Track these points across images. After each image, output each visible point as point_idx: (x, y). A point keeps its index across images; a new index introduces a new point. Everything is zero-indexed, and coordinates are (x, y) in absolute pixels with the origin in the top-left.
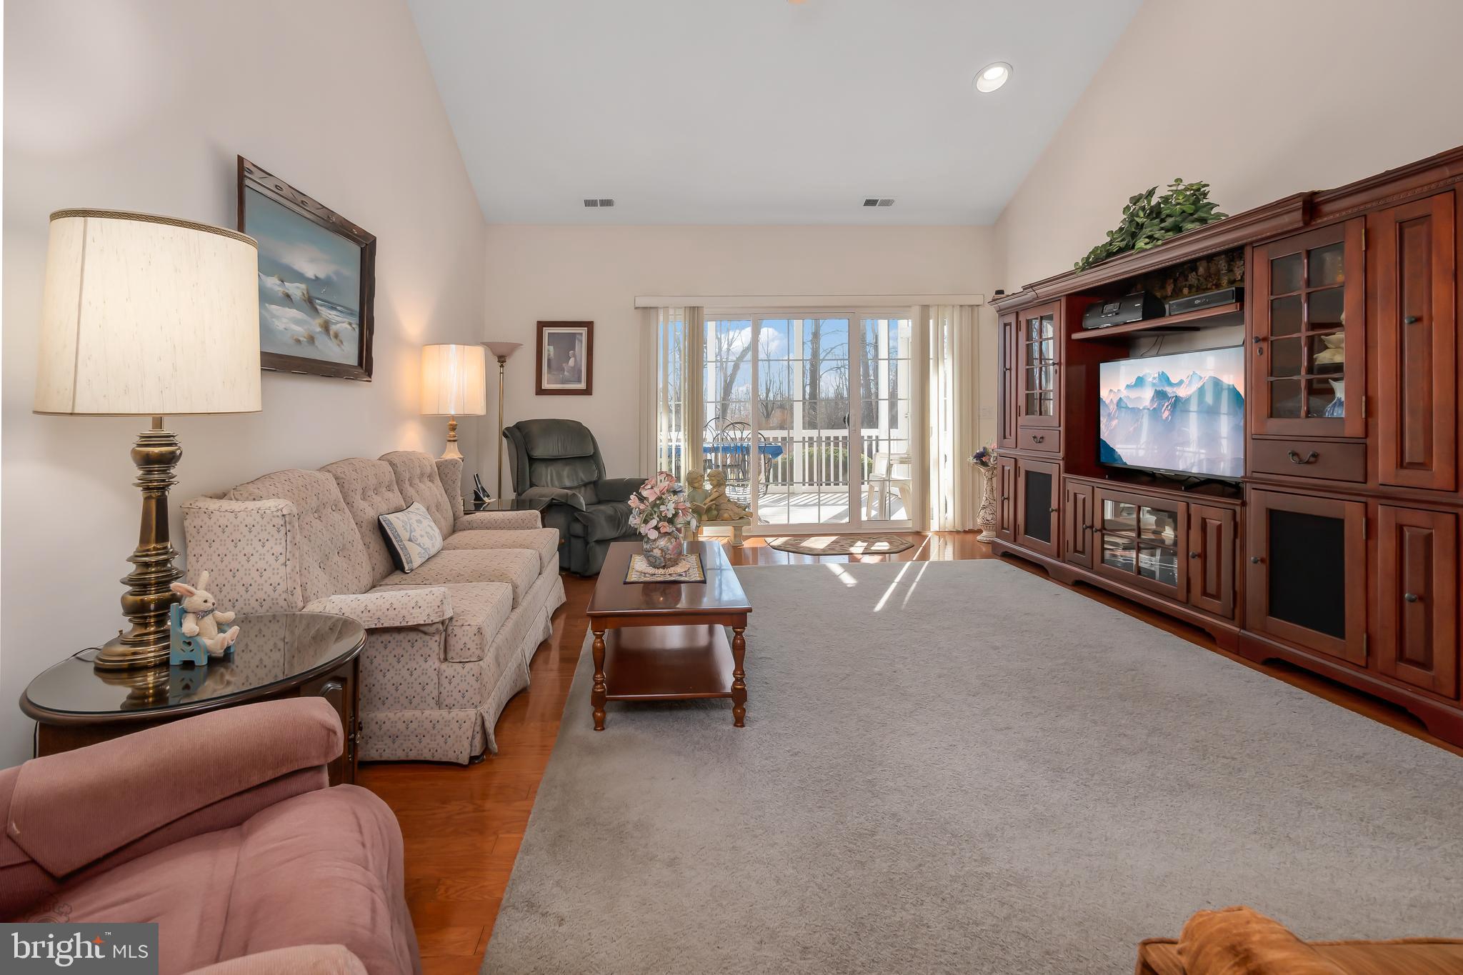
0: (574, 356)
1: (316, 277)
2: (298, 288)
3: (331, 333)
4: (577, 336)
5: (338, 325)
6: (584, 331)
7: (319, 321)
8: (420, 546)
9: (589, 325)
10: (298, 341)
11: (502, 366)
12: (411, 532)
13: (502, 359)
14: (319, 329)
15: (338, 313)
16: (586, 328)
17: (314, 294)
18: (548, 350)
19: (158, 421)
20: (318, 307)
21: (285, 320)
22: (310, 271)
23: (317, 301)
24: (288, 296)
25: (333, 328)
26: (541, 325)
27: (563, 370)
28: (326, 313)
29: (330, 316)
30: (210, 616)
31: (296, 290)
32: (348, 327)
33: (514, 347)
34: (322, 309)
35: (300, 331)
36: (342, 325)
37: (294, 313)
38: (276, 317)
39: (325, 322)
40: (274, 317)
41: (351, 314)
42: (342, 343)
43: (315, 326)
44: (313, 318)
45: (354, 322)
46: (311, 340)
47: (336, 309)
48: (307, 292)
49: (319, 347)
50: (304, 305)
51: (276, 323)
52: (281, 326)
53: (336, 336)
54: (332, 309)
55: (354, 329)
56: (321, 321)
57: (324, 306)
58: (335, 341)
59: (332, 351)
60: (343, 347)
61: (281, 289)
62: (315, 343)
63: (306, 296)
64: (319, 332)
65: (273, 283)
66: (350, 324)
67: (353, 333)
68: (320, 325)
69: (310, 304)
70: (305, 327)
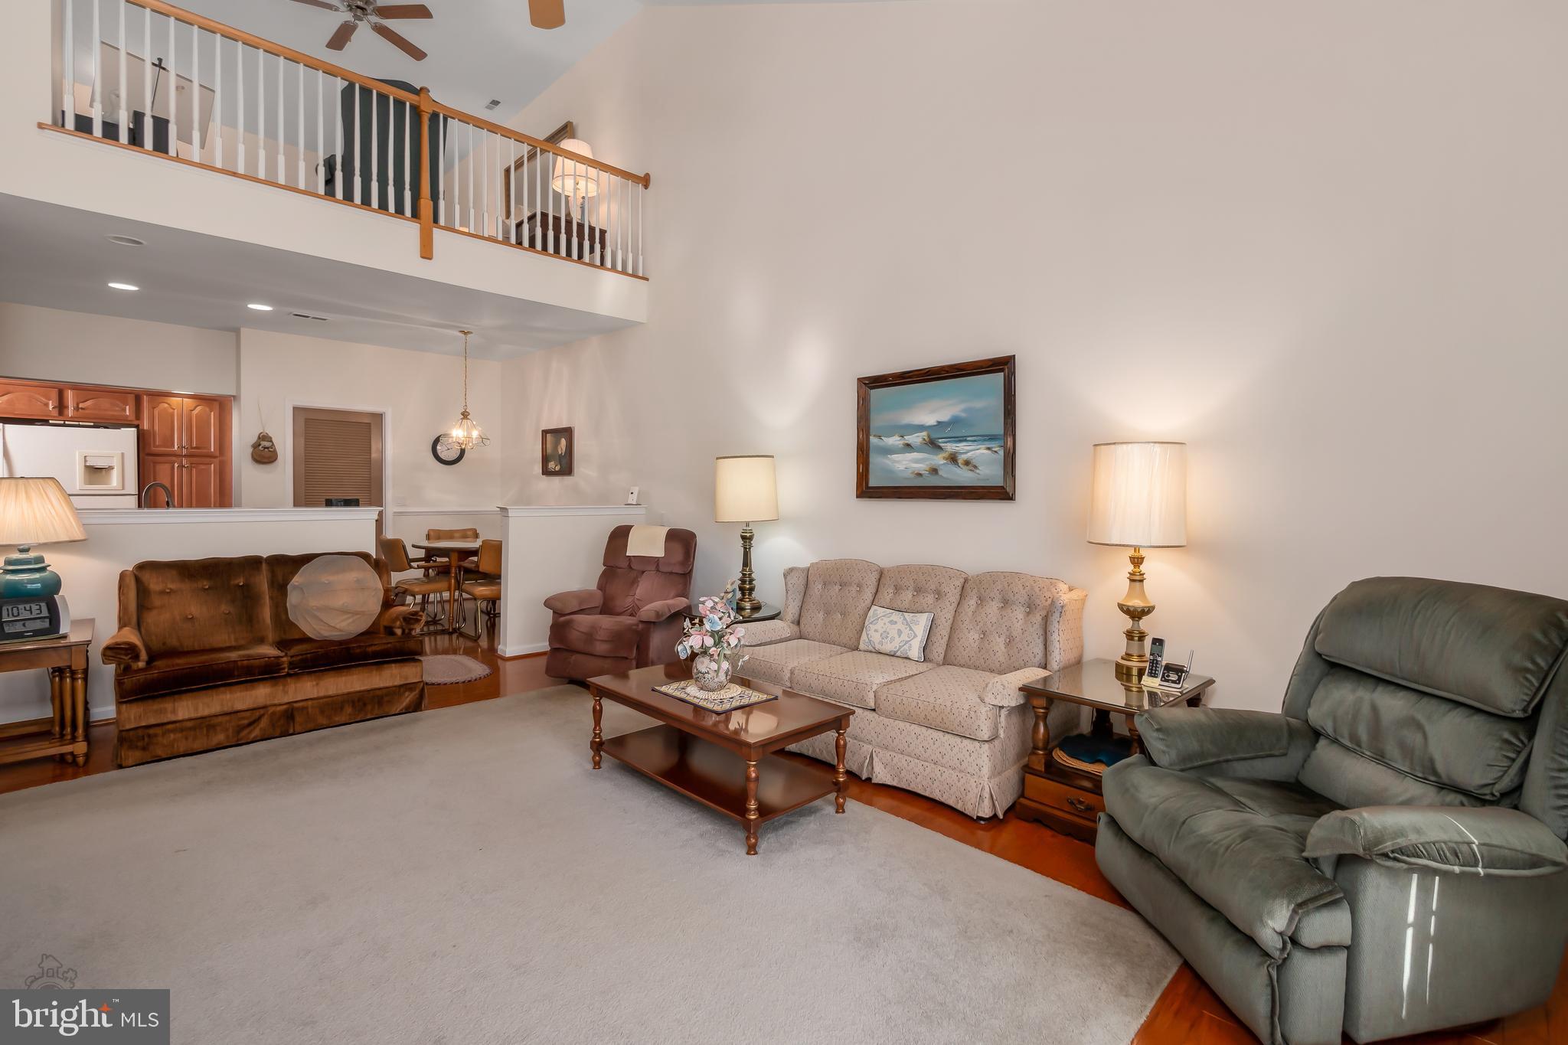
2: (918, 436)
3: (960, 462)
14: (943, 462)
15: (970, 443)
19: (747, 524)
20: (941, 445)
21: (904, 462)
23: (940, 440)
24: (908, 445)
25: (962, 458)
28: (951, 447)
29: (957, 448)
31: (916, 439)
32: (987, 451)
34: (948, 444)
35: (922, 467)
36: (976, 452)
37: (915, 455)
38: (898, 462)
39: (951, 454)
40: (895, 462)
41: (992, 438)
42: (975, 467)
43: (939, 460)
44: (937, 455)
45: (995, 445)
46: (934, 471)
47: (966, 441)
48: (929, 437)
49: (945, 476)
50: (927, 447)
51: (897, 465)
52: (901, 467)
53: (967, 463)
54: (960, 441)
55: (996, 452)
56: (946, 455)
57: (949, 442)
58: (965, 468)
59: (962, 476)
60: (978, 471)
61: (902, 442)
62: (940, 473)
63: (927, 439)
64: (944, 464)
65: (894, 441)
66: (989, 449)
67: (995, 456)
68: (944, 458)
69: (933, 445)
70: (927, 463)
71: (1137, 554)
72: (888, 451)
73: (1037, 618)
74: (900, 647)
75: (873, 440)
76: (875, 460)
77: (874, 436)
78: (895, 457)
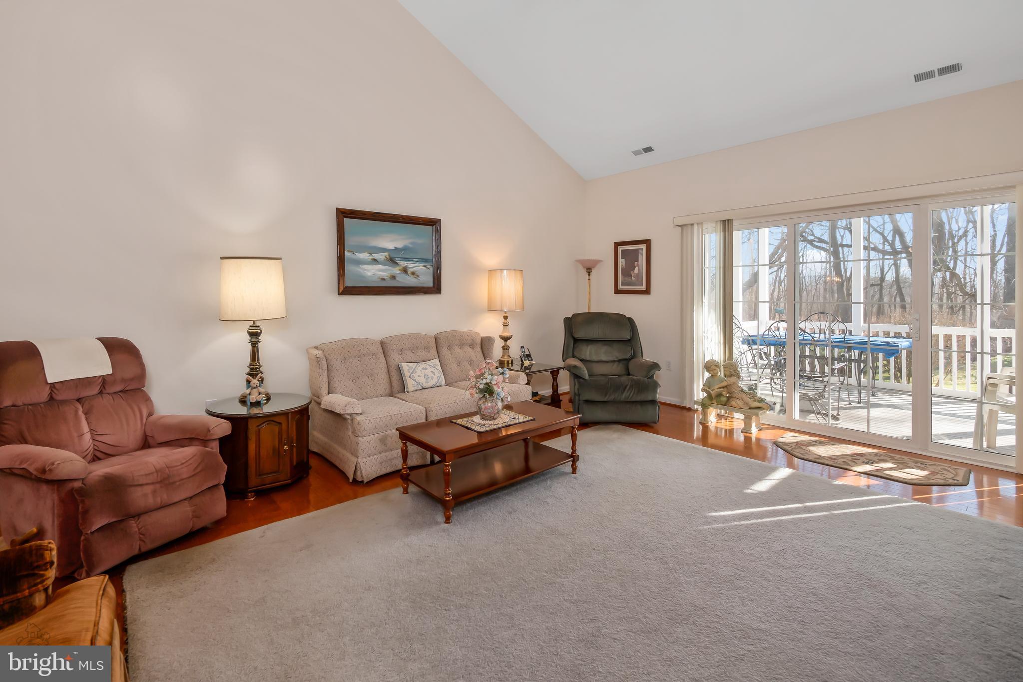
0: (638, 265)
1: (395, 248)
2: (382, 255)
4: (640, 251)
5: (414, 268)
6: (643, 247)
7: (398, 268)
8: (415, 381)
9: (647, 242)
10: (384, 279)
11: (589, 275)
12: (412, 373)
13: (589, 271)
14: (398, 272)
16: (645, 245)
17: (393, 256)
18: (622, 262)
19: (254, 322)
22: (391, 246)
24: (375, 260)
25: (410, 271)
26: (617, 245)
27: (631, 276)
28: (403, 263)
30: (256, 389)
32: (423, 268)
33: (596, 262)
34: (401, 262)
35: (384, 274)
36: (419, 267)
37: (380, 267)
38: (367, 270)
39: (403, 268)
40: (365, 270)
41: (426, 261)
42: (418, 276)
43: (396, 271)
44: (394, 267)
45: (428, 265)
46: (393, 277)
47: (412, 261)
48: (389, 256)
49: (400, 280)
50: (388, 262)
51: (367, 273)
52: (370, 274)
53: (413, 273)
54: (409, 261)
55: (428, 268)
56: (401, 268)
57: (403, 260)
58: (412, 276)
59: (410, 281)
60: (419, 278)
61: (370, 258)
62: (397, 279)
63: (389, 258)
64: (399, 273)
65: (364, 256)
66: (425, 266)
67: (428, 270)
68: (399, 270)
69: (392, 261)
70: (389, 272)
71: (506, 315)
72: (359, 262)
73: (478, 349)
74: (438, 380)
75: (347, 254)
76: (349, 268)
77: (348, 251)
78: (365, 267)
